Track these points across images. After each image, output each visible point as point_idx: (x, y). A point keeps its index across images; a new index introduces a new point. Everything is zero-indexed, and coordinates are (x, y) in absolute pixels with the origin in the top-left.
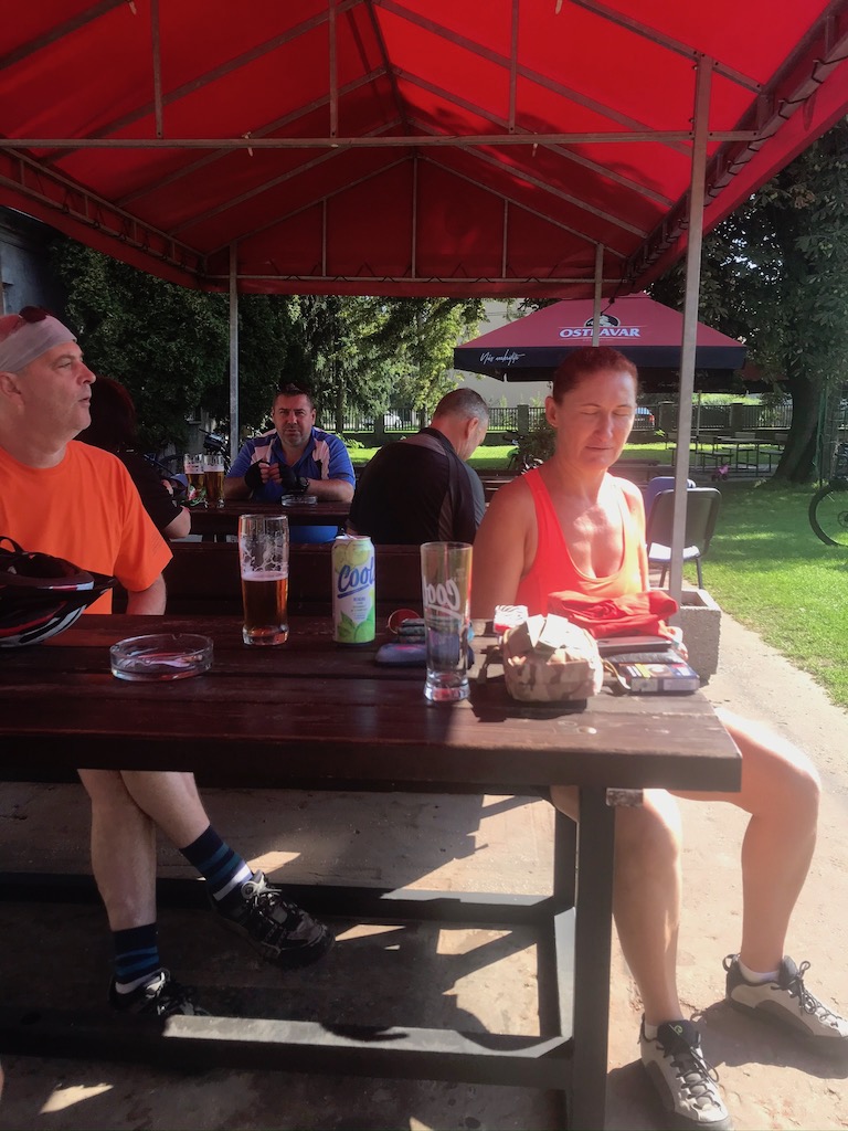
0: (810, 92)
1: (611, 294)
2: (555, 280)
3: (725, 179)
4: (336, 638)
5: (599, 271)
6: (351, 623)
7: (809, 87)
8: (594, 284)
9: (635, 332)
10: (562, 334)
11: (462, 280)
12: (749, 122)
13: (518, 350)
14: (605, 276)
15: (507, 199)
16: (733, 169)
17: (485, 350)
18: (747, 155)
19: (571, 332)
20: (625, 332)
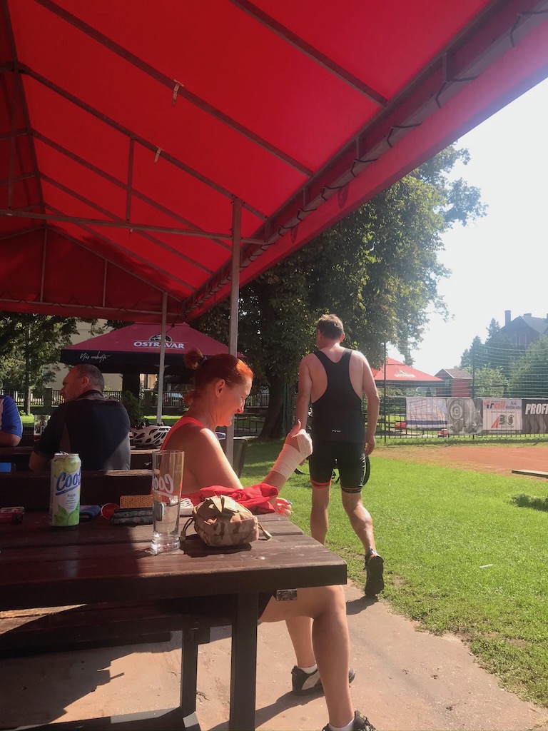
0: (295, 224)
1: (172, 322)
2: (137, 311)
3: (247, 263)
4: (53, 523)
5: (165, 308)
6: (64, 512)
7: (295, 222)
8: (162, 315)
9: (181, 346)
10: (135, 344)
11: (75, 306)
12: (261, 234)
13: (107, 353)
14: (167, 312)
15: (106, 260)
16: (252, 258)
17: (83, 352)
18: (259, 252)
19: (141, 344)
20: (175, 345)
